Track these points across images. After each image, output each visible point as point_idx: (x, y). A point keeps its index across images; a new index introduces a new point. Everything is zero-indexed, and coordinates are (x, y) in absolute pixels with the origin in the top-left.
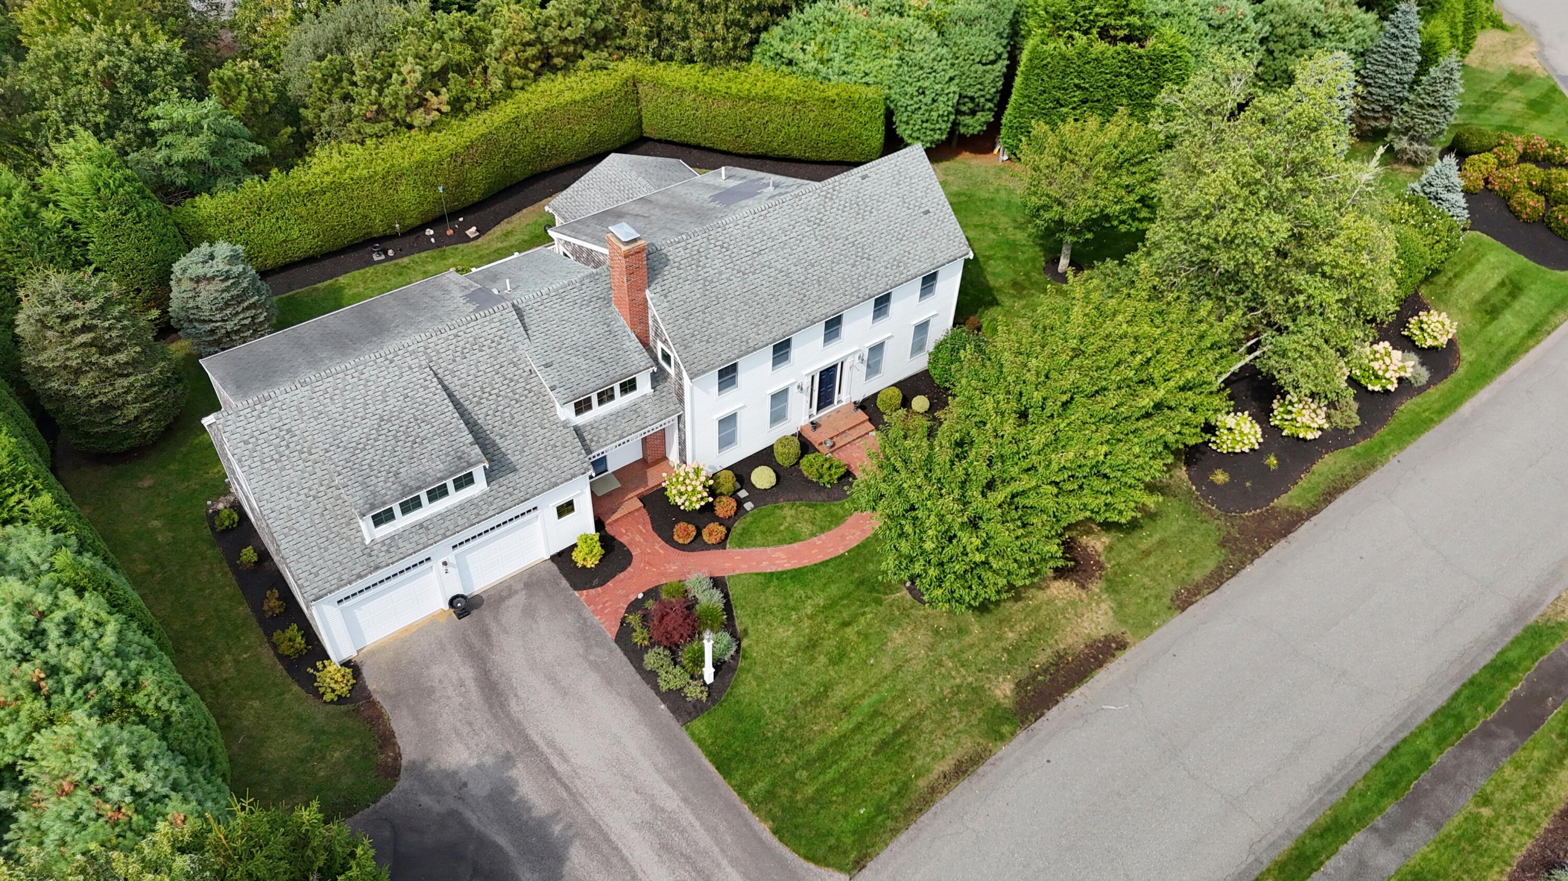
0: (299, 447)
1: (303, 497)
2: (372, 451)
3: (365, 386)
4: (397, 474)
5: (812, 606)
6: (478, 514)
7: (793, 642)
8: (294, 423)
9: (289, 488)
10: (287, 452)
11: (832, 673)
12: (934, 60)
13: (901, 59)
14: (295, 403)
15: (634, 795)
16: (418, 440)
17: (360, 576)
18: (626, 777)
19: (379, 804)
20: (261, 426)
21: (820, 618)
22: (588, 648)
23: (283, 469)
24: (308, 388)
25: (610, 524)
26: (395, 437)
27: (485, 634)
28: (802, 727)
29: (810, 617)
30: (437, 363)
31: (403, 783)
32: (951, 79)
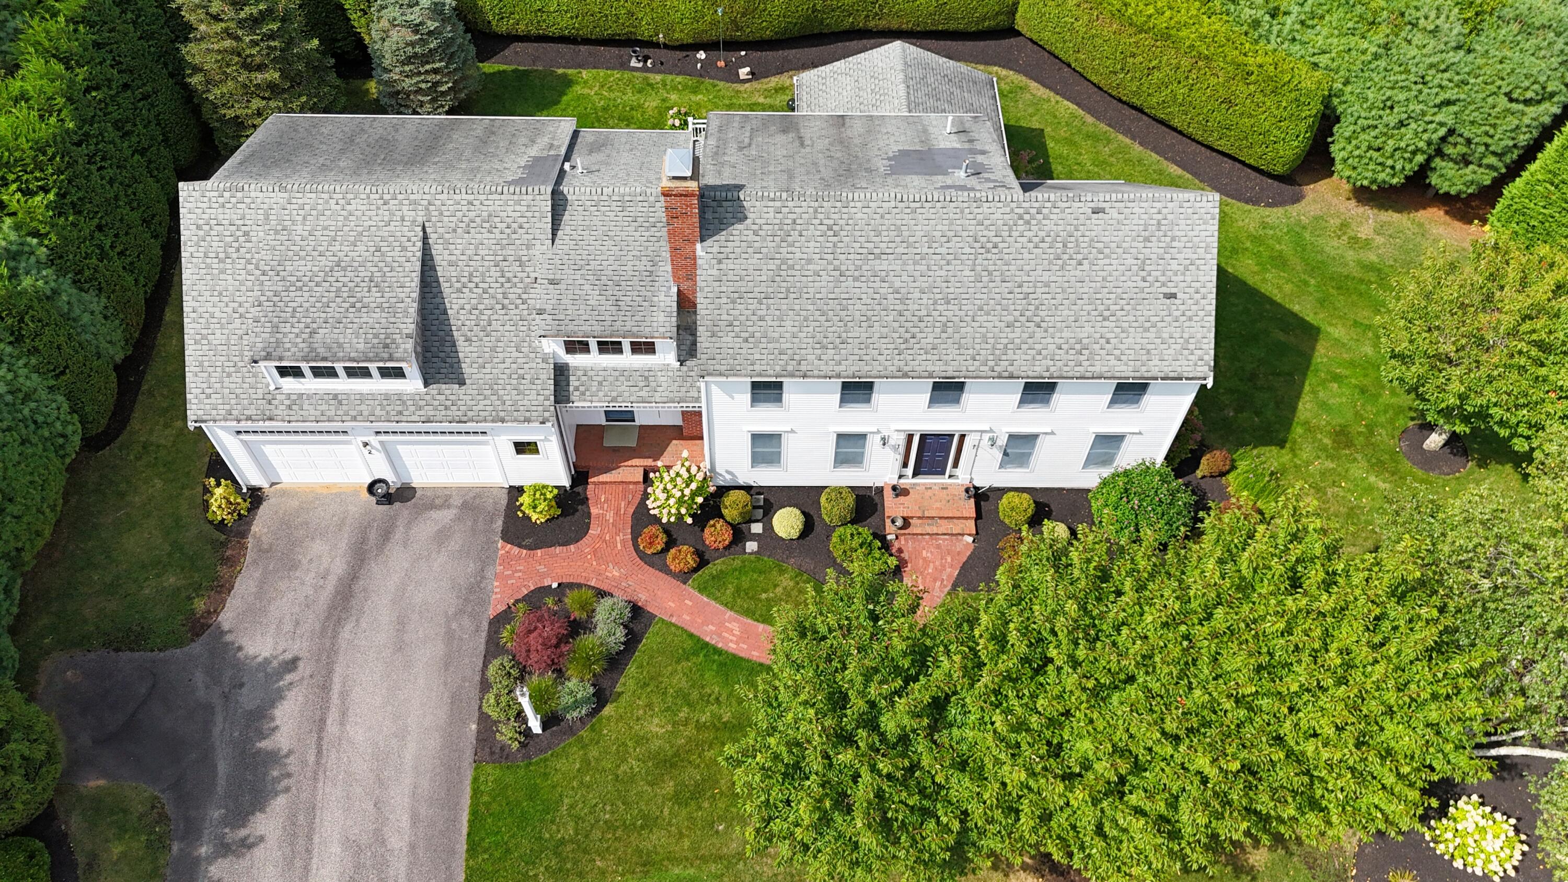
0: (248, 256)
1: (229, 310)
2: (306, 295)
3: (346, 218)
4: (313, 333)
5: (713, 715)
6: (400, 413)
7: (656, 744)
8: (254, 227)
9: (220, 294)
10: (235, 256)
11: (666, 811)
12: (1431, 66)
13: (1387, 47)
14: (265, 206)
15: (370, 806)
16: (358, 305)
17: (249, 418)
18: (380, 782)
19: (162, 654)
20: (221, 217)
21: (708, 735)
22: (460, 612)
23: (223, 271)
24: (286, 195)
25: (594, 483)
26: (338, 290)
27: (386, 535)
28: (586, 851)
29: (700, 727)
30: (435, 226)
31: (196, 648)
32: (1448, 103)
